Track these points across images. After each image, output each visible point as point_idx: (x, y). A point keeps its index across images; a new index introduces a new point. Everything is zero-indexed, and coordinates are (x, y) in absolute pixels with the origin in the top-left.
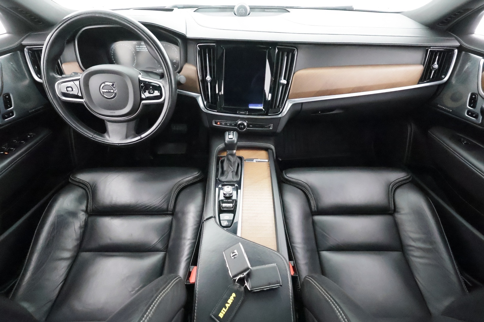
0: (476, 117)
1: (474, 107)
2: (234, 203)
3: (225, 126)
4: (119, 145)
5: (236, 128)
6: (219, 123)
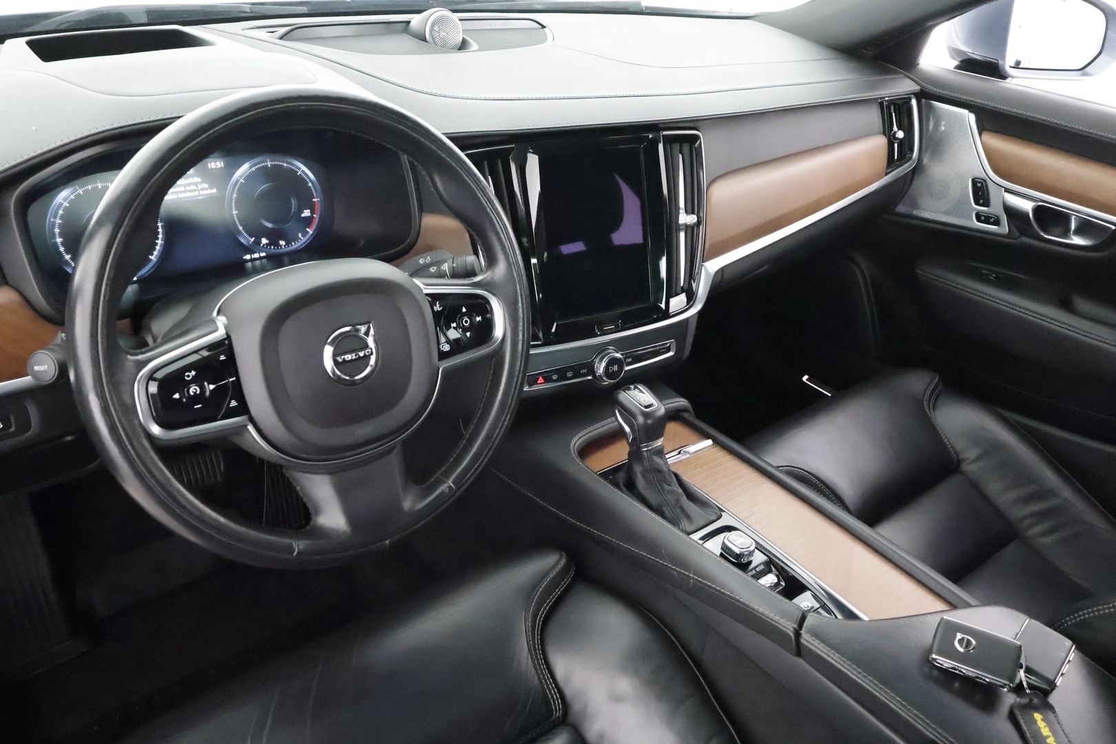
0: (997, 222)
1: (986, 204)
2: (773, 569)
3: (562, 381)
4: (387, 542)
5: (590, 378)
6: (541, 380)
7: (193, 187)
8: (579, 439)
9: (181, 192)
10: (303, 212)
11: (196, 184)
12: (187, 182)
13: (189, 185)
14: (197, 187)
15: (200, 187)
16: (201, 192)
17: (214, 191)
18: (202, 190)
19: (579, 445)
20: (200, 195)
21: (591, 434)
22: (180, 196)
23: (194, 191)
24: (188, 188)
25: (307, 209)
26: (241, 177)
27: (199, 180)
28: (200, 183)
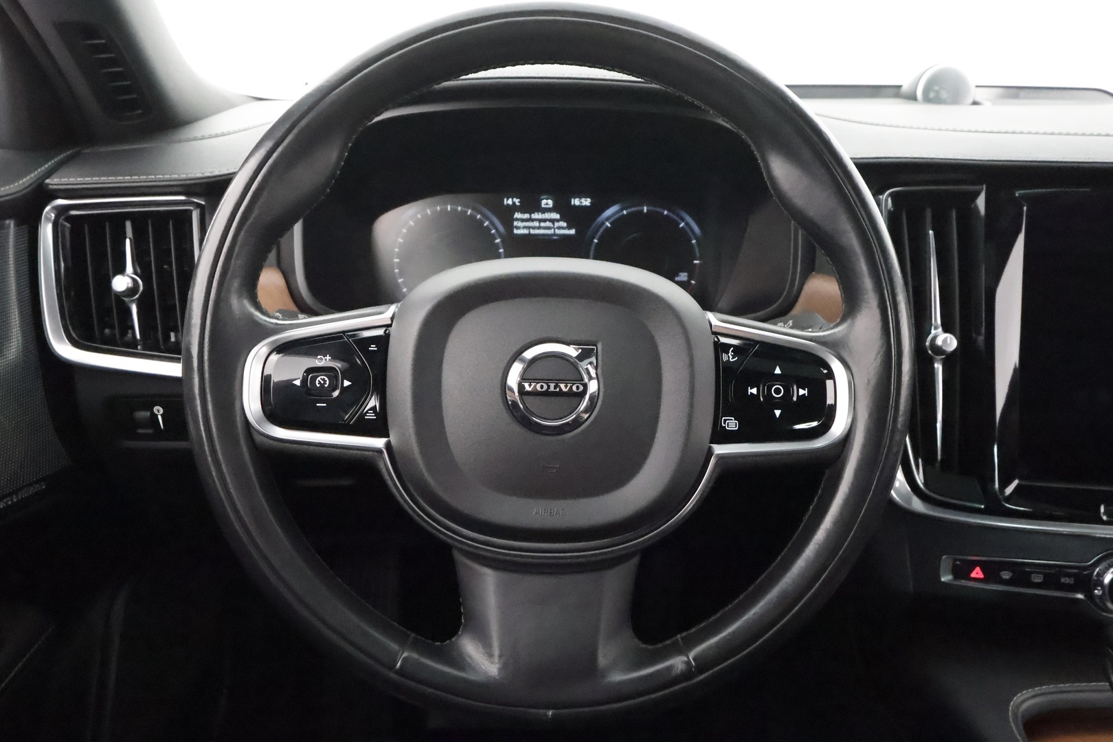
3: (1018, 586)
4: (550, 713)
5: (1080, 596)
6: (977, 573)
7: (548, 224)
8: (1027, 700)
9: (534, 228)
10: (678, 275)
11: (553, 221)
12: (544, 217)
13: (545, 220)
14: (554, 224)
15: (557, 224)
16: (558, 232)
17: (572, 232)
18: (559, 228)
19: (1027, 710)
20: (555, 234)
21: (1060, 696)
22: (532, 232)
23: (549, 228)
24: (543, 224)
25: (684, 272)
26: (607, 219)
27: (557, 216)
28: (558, 221)
